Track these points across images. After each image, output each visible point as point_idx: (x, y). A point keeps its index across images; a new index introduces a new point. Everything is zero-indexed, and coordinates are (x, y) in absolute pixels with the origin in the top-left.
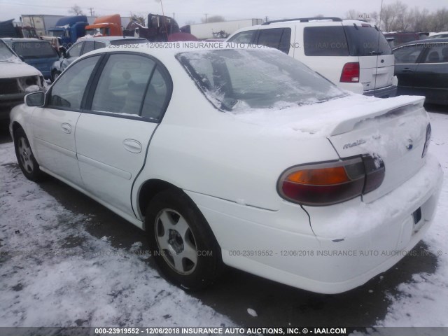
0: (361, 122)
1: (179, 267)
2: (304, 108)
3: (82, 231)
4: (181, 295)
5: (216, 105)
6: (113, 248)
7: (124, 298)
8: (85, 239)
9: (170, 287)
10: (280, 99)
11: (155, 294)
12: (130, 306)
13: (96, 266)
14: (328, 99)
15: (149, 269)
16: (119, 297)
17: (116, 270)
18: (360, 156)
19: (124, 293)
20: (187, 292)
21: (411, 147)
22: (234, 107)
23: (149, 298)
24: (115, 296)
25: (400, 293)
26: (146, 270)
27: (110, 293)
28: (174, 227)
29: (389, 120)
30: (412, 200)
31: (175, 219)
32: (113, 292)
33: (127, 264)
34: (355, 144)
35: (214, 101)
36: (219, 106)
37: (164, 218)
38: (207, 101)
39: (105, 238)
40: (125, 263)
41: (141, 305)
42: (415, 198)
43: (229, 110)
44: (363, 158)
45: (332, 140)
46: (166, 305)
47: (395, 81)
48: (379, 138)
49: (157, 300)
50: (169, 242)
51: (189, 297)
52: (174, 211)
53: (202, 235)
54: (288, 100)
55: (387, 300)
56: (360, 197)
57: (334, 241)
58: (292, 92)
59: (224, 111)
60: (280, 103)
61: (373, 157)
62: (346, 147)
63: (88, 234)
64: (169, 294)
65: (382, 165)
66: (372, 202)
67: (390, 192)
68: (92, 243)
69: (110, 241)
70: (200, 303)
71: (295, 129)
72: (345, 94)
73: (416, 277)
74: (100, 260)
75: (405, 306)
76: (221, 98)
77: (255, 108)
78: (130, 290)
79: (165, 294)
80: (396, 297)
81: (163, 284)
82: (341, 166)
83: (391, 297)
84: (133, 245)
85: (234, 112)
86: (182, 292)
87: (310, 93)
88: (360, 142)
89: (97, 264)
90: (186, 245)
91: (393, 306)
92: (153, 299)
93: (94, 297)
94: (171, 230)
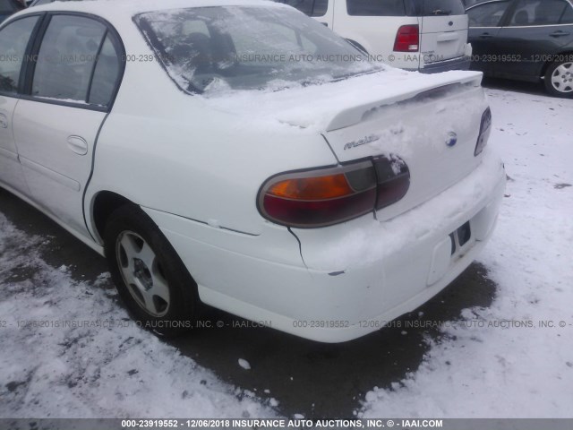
0: (374, 109)
1: (150, 307)
2: (310, 88)
3: (36, 259)
4: (154, 343)
5: (181, 84)
6: (73, 281)
7: (80, 349)
8: (38, 269)
9: (141, 332)
10: (277, 76)
11: (120, 342)
12: (85, 359)
13: (47, 305)
14: (347, 76)
15: (117, 309)
16: (73, 346)
17: (74, 311)
18: (370, 158)
19: (80, 342)
20: (162, 339)
21: (453, 143)
22: (208, 88)
23: (111, 348)
24: (68, 345)
25: (443, 334)
26: (112, 310)
27: (62, 341)
28: (138, 256)
29: (421, 106)
30: (450, 216)
31: (138, 245)
32: (67, 340)
33: (89, 302)
34: (362, 143)
35: (179, 79)
36: (185, 87)
37: (126, 243)
38: (168, 79)
39: (63, 267)
40: (86, 301)
41: (101, 357)
42: (458, 211)
43: (200, 92)
44: (374, 162)
45: (328, 136)
46: (133, 356)
47: (468, 50)
48: (401, 131)
49: (122, 351)
50: (135, 274)
51: (165, 346)
52: (136, 234)
53: (171, 266)
54: (287, 78)
55: (424, 344)
56: (372, 213)
57: (330, 274)
58: (295, 66)
59: (193, 93)
60: (276, 83)
61: (389, 158)
62: (348, 146)
63: (43, 263)
64: (139, 342)
65: (405, 169)
66: (390, 220)
67: (420, 205)
68: (47, 275)
69: (70, 272)
70: (178, 353)
71: (281, 122)
72: (376, 68)
73: (466, 313)
74: (54, 298)
75: (446, 352)
76: (190, 75)
77: (239, 89)
78: (88, 337)
79: (133, 342)
80: (436, 341)
81: (133, 329)
82: (340, 173)
83: (430, 341)
84: (99, 277)
85: (206, 95)
86: (155, 339)
87: (323, 67)
88: (371, 139)
89: (51, 303)
90: (156, 280)
91: (431, 353)
92: (117, 349)
93: (39, 349)
94: (135, 259)
